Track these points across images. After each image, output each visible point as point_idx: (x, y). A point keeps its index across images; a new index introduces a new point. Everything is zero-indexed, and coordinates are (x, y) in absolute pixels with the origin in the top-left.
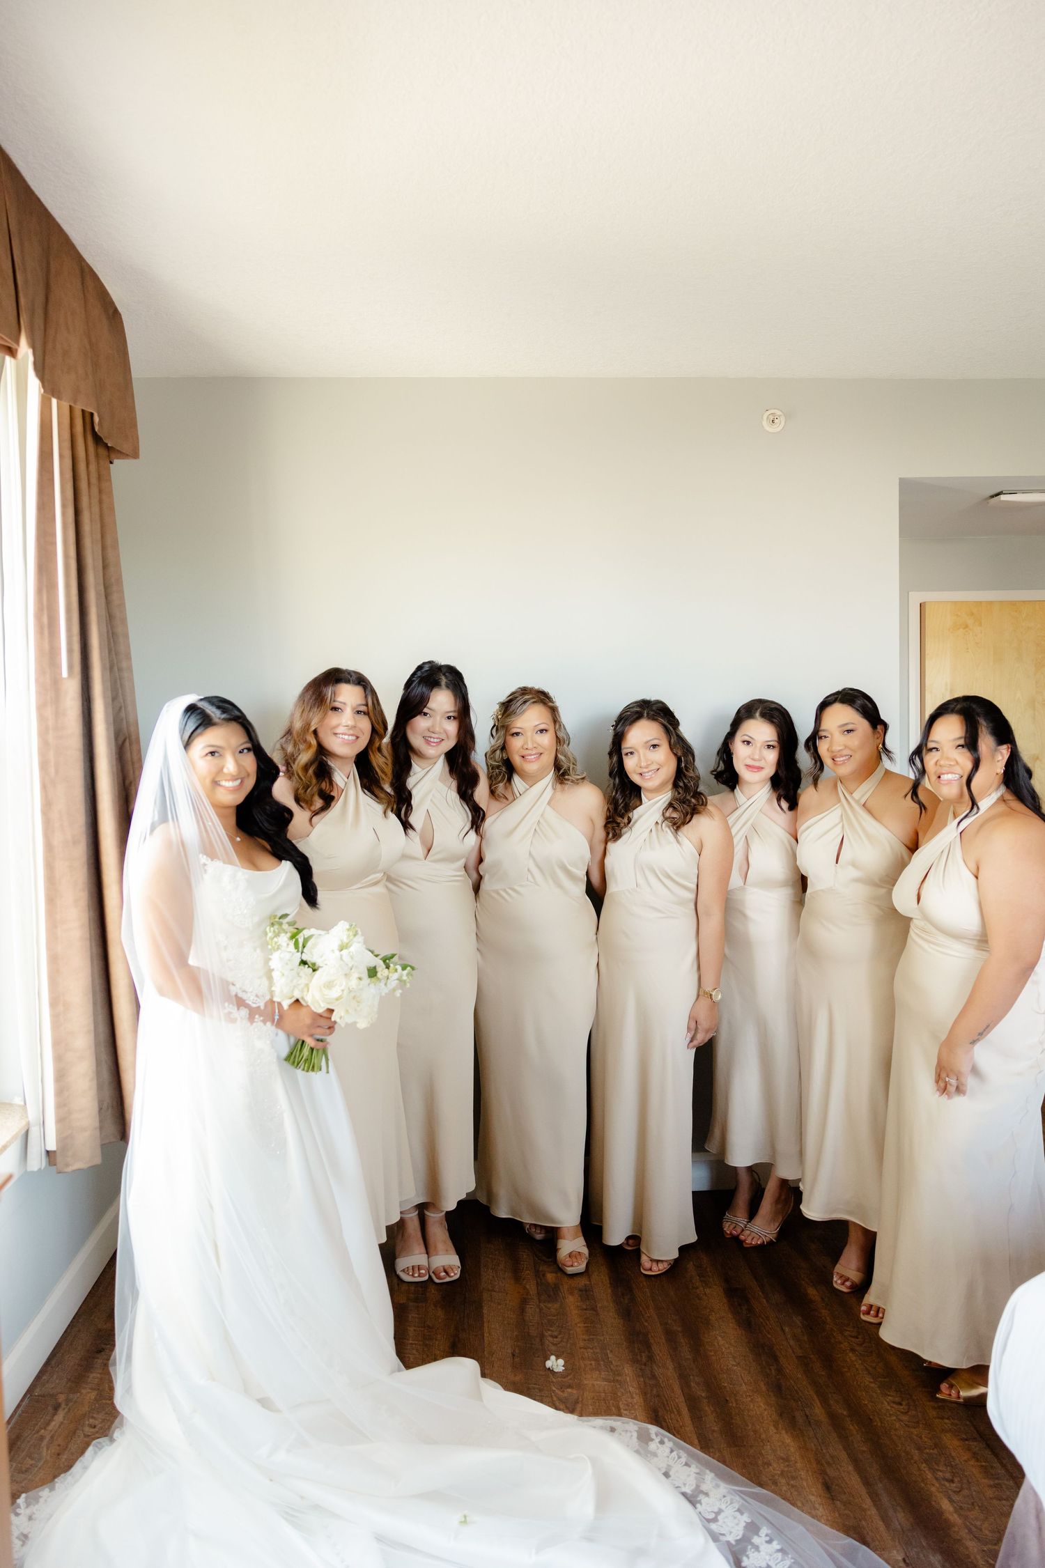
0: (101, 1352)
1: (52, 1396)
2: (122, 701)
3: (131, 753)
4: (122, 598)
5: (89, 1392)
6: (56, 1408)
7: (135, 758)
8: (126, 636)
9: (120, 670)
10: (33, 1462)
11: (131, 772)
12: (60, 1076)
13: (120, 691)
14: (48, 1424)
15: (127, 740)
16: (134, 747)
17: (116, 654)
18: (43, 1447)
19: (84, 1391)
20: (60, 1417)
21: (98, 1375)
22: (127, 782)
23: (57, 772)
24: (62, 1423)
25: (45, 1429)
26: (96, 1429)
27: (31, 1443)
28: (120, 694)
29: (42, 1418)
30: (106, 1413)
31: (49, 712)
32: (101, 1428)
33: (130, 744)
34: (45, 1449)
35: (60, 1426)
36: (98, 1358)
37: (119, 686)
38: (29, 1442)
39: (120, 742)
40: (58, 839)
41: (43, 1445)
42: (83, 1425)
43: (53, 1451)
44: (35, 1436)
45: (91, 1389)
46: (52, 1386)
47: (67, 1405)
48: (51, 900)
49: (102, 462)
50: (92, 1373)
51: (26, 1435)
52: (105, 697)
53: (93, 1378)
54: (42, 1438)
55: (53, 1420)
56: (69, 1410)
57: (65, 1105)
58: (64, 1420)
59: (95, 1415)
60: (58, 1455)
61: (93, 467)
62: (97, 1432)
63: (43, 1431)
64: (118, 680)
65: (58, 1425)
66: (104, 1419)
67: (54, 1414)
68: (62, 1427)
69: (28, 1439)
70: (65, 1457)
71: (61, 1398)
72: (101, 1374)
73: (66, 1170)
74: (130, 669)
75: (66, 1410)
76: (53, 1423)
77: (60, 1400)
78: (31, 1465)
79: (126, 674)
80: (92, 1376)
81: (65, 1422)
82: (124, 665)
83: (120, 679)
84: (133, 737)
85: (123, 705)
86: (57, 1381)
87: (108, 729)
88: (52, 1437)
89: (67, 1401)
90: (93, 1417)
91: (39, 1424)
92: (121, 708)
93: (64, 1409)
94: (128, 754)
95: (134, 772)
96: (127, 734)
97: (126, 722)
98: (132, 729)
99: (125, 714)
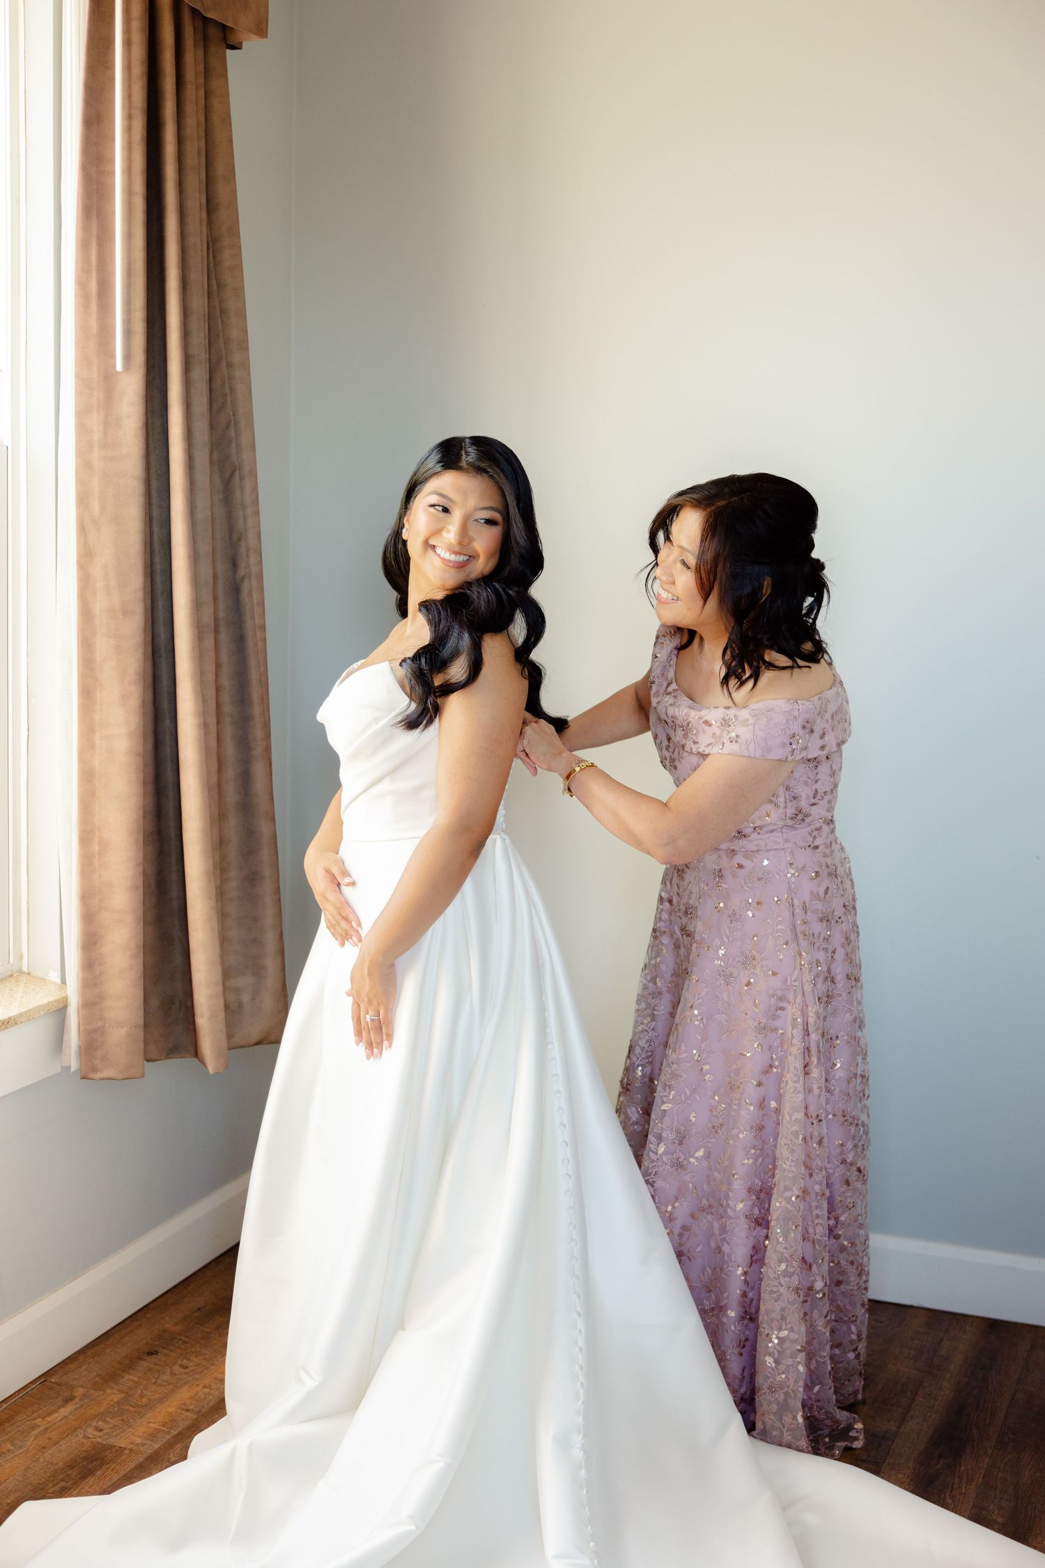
0: (152, 1354)
1: (72, 1388)
2: (231, 413)
3: (242, 492)
4: (238, 256)
5: (114, 1393)
6: (67, 1401)
7: (248, 500)
8: (242, 314)
10: (12, 1448)
11: (241, 521)
12: (91, 942)
13: (229, 398)
14: (50, 1414)
15: (237, 474)
16: (248, 484)
17: (225, 343)
18: (31, 1436)
19: (109, 1391)
20: (65, 1411)
21: (136, 1379)
22: (235, 536)
23: (103, 508)
24: (66, 1417)
25: (43, 1418)
26: (101, 1434)
27: (19, 1429)
28: (229, 403)
29: (45, 1407)
30: (122, 1420)
31: (95, 421)
32: (108, 1434)
33: (241, 479)
34: (32, 1438)
35: (62, 1419)
36: (145, 1360)
37: (227, 390)
38: (18, 1427)
39: (227, 475)
40: (100, 606)
41: (32, 1433)
42: (89, 1425)
43: (40, 1443)
44: (29, 1423)
45: (119, 1390)
46: (76, 1377)
47: (81, 1400)
48: (87, 692)
49: (212, 49)
50: (130, 1374)
51: (20, 1419)
53: (129, 1380)
54: (34, 1427)
55: (57, 1412)
56: (82, 1405)
57: (96, 985)
58: (70, 1414)
59: (108, 1419)
60: (44, 1448)
61: (189, 57)
62: (101, 1436)
63: (40, 1420)
64: (227, 381)
65: (59, 1419)
66: (115, 1426)
67: (63, 1406)
68: (64, 1421)
69: (19, 1424)
70: (50, 1452)
71: (79, 1392)
72: (139, 1377)
73: (92, 1076)
74: (246, 365)
75: (78, 1405)
76: (56, 1415)
77: (76, 1394)
78: (8, 1450)
79: (238, 373)
80: (127, 1377)
81: (70, 1417)
82: (236, 358)
83: (230, 379)
84: (246, 468)
85: (232, 418)
86: (84, 1373)
88: (46, 1429)
89: (85, 1396)
90: (104, 1421)
91: (39, 1412)
92: (229, 423)
93: (76, 1404)
94: (238, 494)
95: (245, 521)
96: (237, 464)
97: (237, 445)
98: (245, 456)
99: (235, 433)
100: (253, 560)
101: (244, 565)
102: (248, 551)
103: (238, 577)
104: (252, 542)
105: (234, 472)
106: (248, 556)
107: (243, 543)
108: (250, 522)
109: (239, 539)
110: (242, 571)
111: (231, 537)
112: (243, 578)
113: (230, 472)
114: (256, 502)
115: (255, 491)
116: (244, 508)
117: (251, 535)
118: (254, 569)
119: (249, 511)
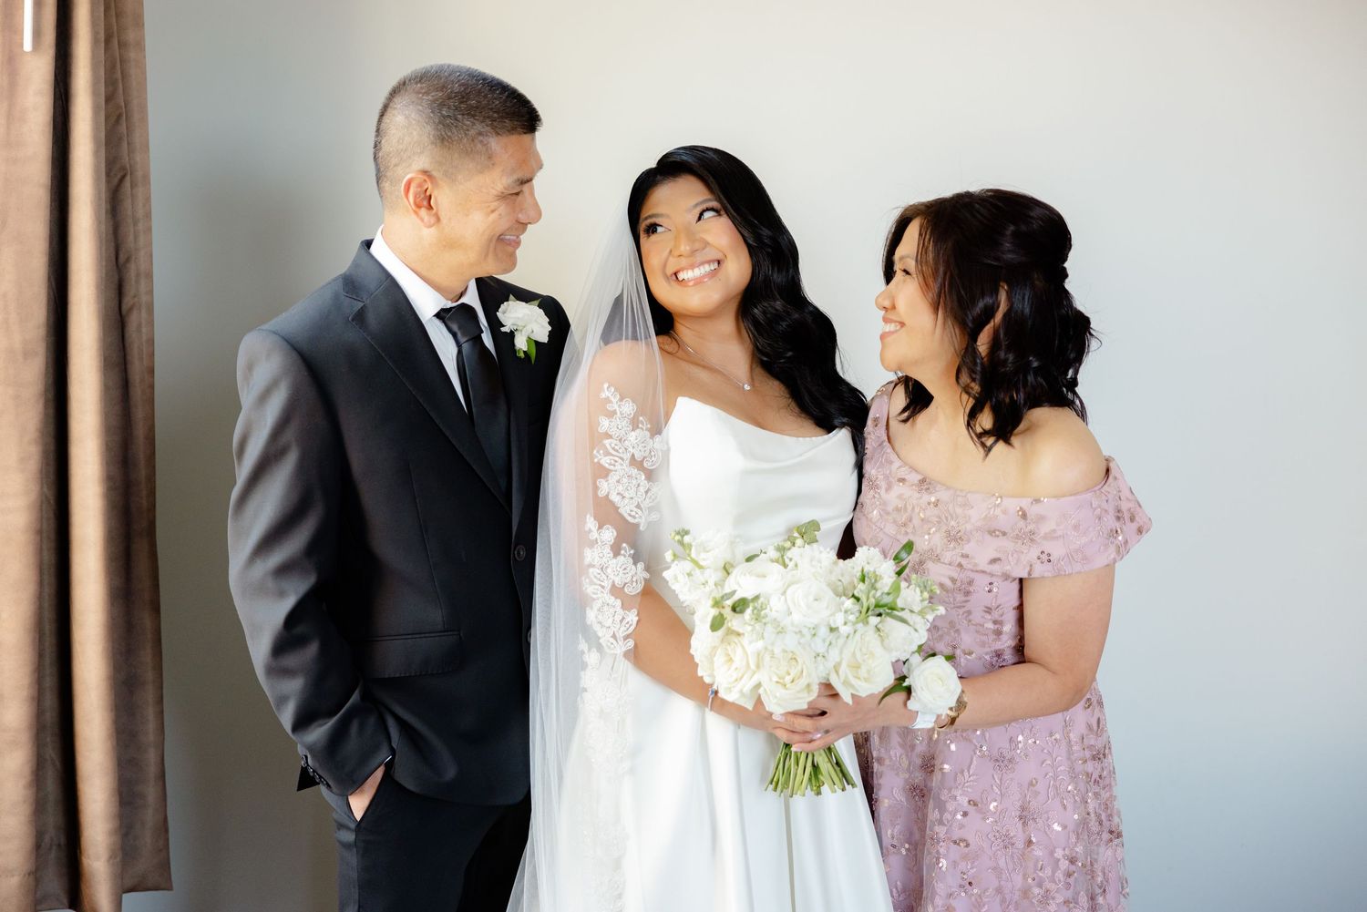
2: (123, 104)
7: (140, 213)
9: (123, 45)
11: (131, 238)
13: (121, 86)
15: (128, 178)
16: (140, 191)
17: (117, 16)
22: (122, 258)
28: (121, 90)
33: (133, 186)
37: (119, 75)
39: (116, 181)
52: (95, 93)
64: (118, 65)
74: (140, 45)
79: (132, 55)
82: (131, 36)
83: (122, 61)
84: (139, 174)
85: (123, 110)
87: (96, 153)
92: (119, 116)
94: (129, 203)
95: (136, 237)
96: (128, 166)
97: (128, 143)
98: (138, 158)
99: (127, 128)
100: (143, 287)
101: (132, 293)
102: (138, 275)
103: (125, 308)
104: (143, 267)
105: (123, 177)
106: (137, 282)
107: (132, 266)
108: (142, 239)
109: (128, 260)
110: (127, 301)
111: (117, 258)
112: (131, 309)
113: (119, 177)
114: (148, 215)
115: (148, 199)
116: (135, 224)
117: (142, 253)
118: (144, 299)
119: (141, 226)
